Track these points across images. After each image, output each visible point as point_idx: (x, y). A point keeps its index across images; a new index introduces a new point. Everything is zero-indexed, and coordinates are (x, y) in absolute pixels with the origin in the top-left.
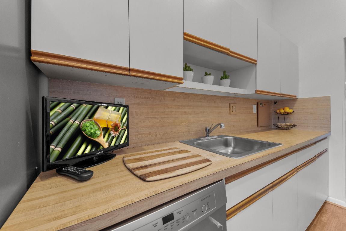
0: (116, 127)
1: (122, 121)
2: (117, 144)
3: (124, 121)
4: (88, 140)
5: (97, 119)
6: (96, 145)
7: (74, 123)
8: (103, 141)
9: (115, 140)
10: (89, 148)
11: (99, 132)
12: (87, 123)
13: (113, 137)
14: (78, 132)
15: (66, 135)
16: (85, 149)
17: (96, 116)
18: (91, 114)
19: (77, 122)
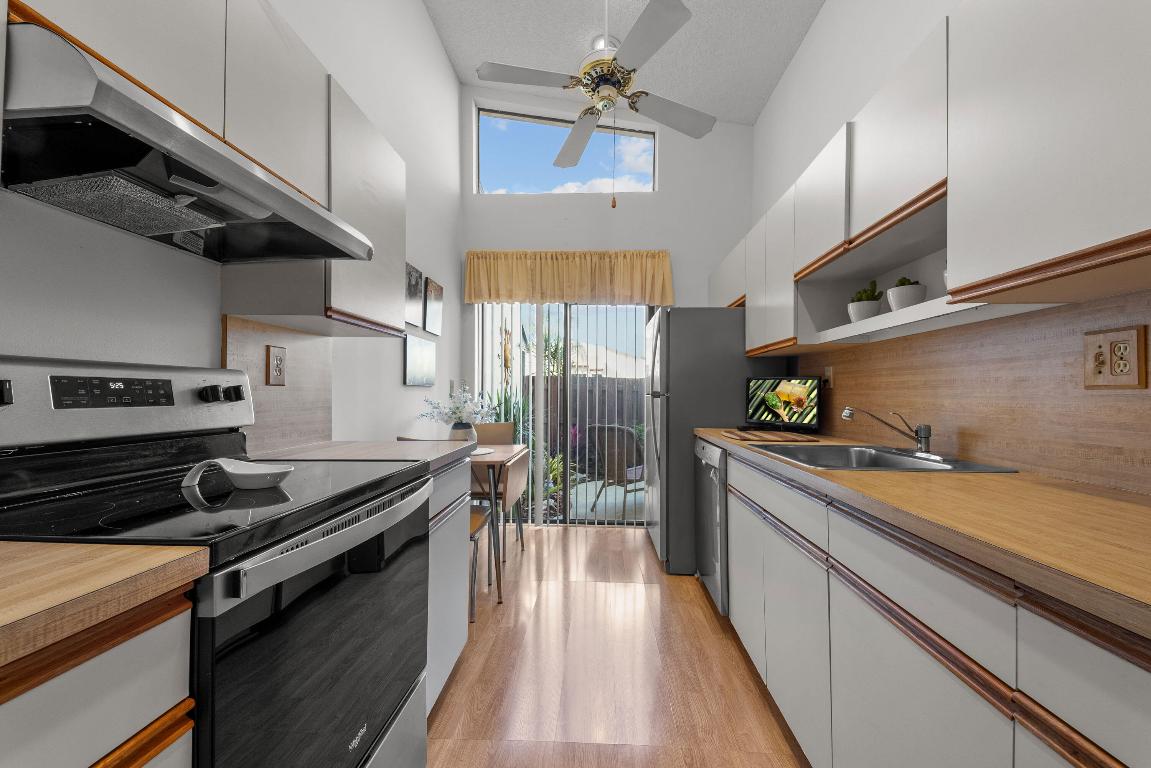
0: (800, 403)
1: (809, 396)
2: (798, 422)
3: (812, 396)
4: (770, 410)
5: (779, 392)
6: (777, 416)
7: (761, 394)
8: (784, 413)
9: (796, 416)
10: (770, 416)
11: (779, 404)
12: (770, 395)
13: (795, 413)
14: (763, 401)
15: (755, 402)
16: (767, 417)
17: (778, 389)
18: (774, 388)
19: (763, 394)
